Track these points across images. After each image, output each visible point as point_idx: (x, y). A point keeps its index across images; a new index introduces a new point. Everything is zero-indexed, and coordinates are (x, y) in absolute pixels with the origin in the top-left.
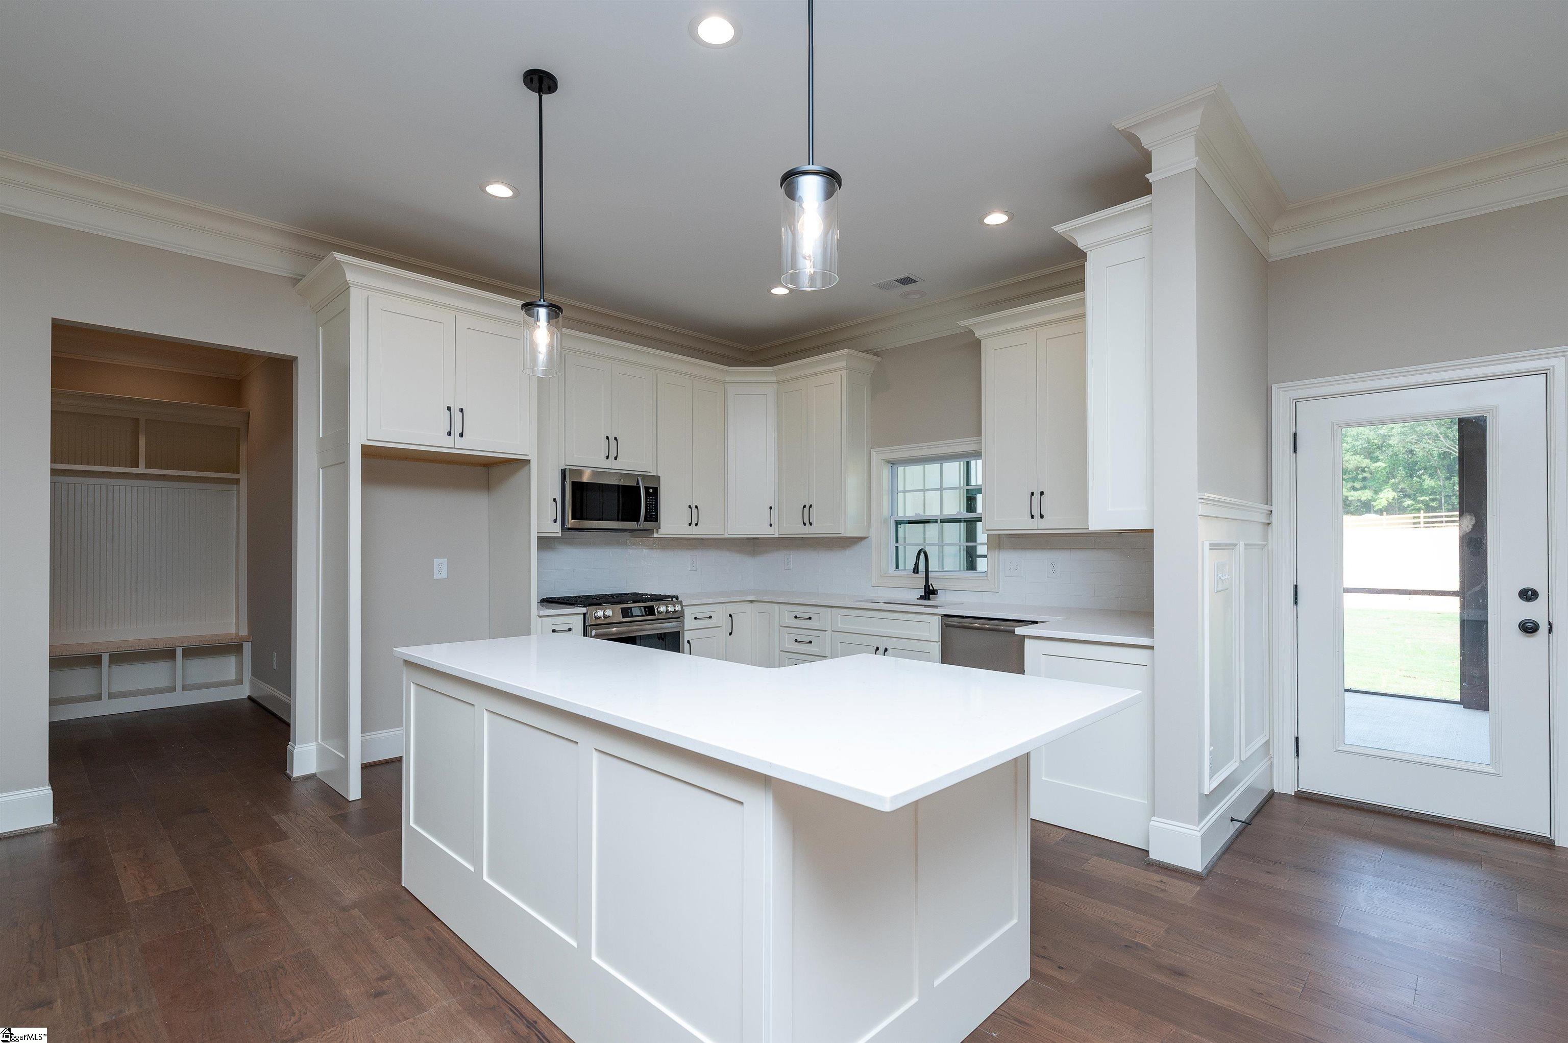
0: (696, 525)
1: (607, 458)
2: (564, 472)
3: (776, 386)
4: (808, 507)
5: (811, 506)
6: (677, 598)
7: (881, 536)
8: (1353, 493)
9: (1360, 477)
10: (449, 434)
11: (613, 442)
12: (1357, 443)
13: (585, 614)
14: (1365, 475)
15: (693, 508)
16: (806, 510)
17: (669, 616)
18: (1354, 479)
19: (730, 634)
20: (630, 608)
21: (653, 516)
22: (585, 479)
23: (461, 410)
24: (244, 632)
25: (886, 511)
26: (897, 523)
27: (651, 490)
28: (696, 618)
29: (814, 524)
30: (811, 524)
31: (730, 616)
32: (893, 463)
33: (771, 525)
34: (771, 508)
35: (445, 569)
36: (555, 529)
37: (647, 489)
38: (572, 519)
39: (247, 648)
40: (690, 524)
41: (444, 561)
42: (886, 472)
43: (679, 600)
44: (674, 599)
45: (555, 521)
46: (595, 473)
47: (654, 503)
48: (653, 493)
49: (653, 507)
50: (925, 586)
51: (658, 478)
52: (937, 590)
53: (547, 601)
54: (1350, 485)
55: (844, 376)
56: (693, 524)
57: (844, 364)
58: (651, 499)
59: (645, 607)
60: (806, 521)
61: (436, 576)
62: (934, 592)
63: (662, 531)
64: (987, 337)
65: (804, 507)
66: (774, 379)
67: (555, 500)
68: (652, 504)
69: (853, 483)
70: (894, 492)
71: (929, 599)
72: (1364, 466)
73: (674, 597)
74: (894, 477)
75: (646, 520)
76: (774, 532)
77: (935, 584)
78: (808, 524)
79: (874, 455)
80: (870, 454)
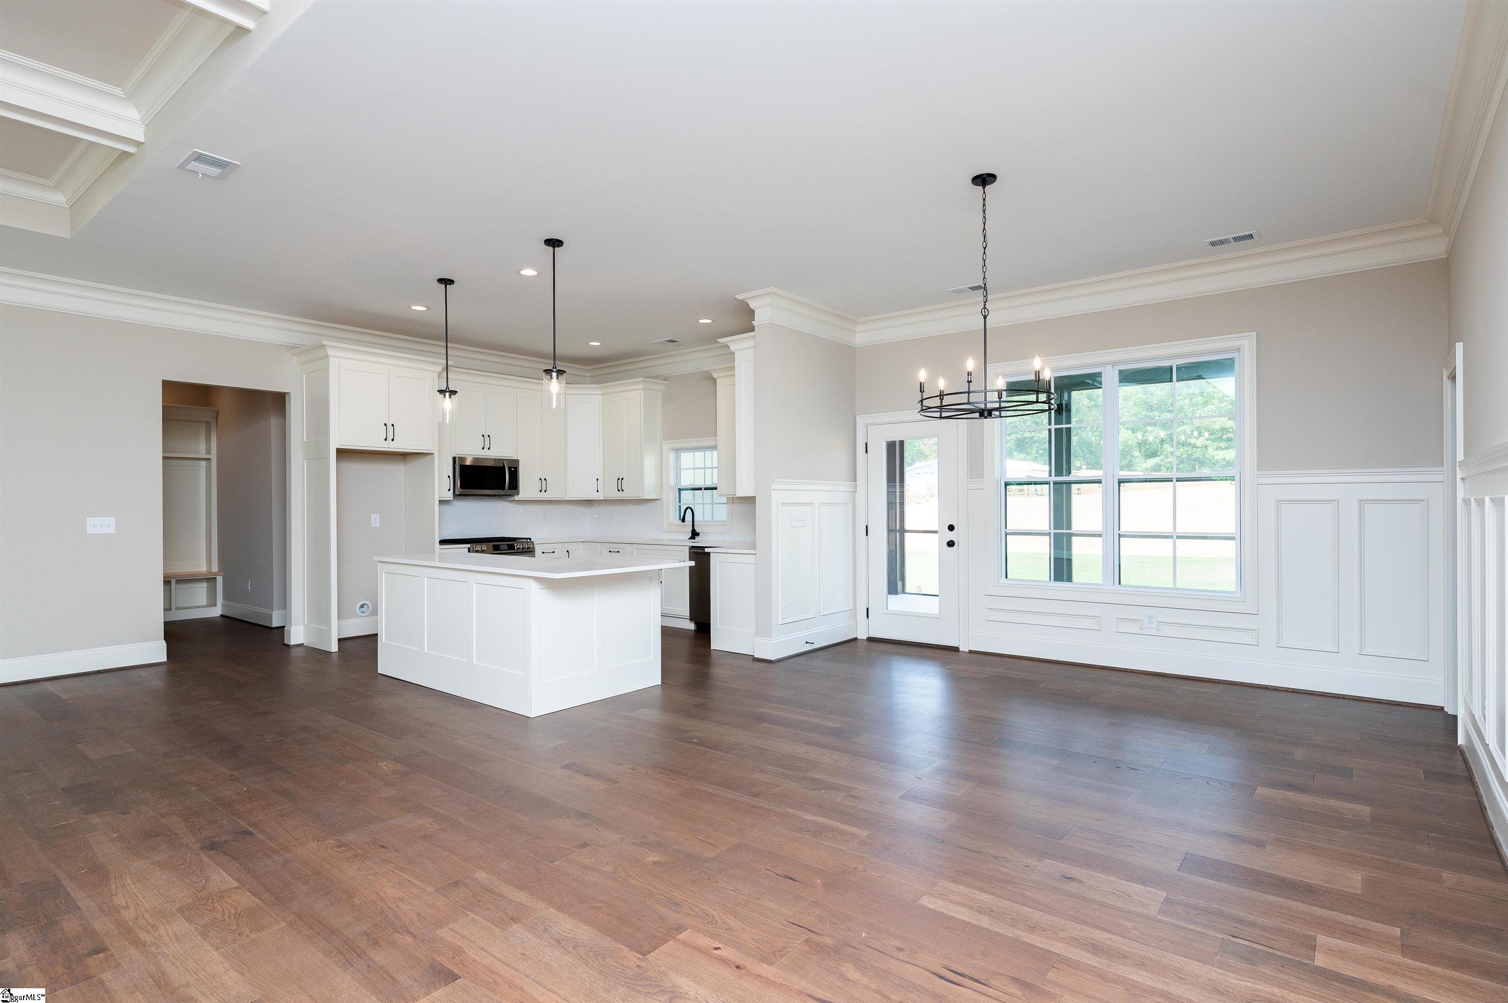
0: (545, 491)
1: (483, 448)
2: (454, 459)
3: (601, 396)
4: (621, 479)
5: (622, 479)
6: (530, 539)
7: (670, 498)
8: (1218, 452)
9: (1224, 437)
10: (386, 440)
11: (487, 438)
12: (1223, 405)
13: (469, 548)
14: (1229, 435)
15: (543, 480)
16: (620, 481)
17: (525, 550)
18: (1220, 439)
20: (499, 545)
21: (514, 485)
22: (468, 463)
23: (393, 425)
24: (215, 569)
25: (672, 482)
26: (680, 490)
27: (513, 469)
28: (543, 553)
29: (625, 491)
30: (623, 490)
31: (568, 551)
32: (677, 450)
33: (598, 491)
34: (597, 480)
35: (378, 521)
36: (449, 495)
37: (510, 468)
38: (460, 488)
39: (220, 580)
40: (541, 491)
41: (378, 516)
42: (672, 456)
43: (532, 540)
44: (528, 540)
45: (449, 490)
46: (476, 459)
47: (515, 477)
48: (514, 473)
49: (514, 480)
50: (692, 531)
51: (517, 461)
52: (699, 533)
53: (443, 542)
54: (1216, 444)
55: (642, 394)
56: (543, 491)
57: (641, 386)
58: (513, 475)
59: (508, 545)
60: (620, 489)
61: (373, 525)
62: (698, 534)
63: (519, 496)
64: (720, 377)
65: (619, 479)
66: (599, 392)
67: (449, 477)
69: (650, 462)
70: (678, 469)
71: (695, 539)
72: (1228, 426)
73: (528, 539)
74: (678, 459)
75: (509, 488)
76: (600, 496)
77: (697, 530)
78: (621, 490)
79: (664, 445)
80: (662, 444)
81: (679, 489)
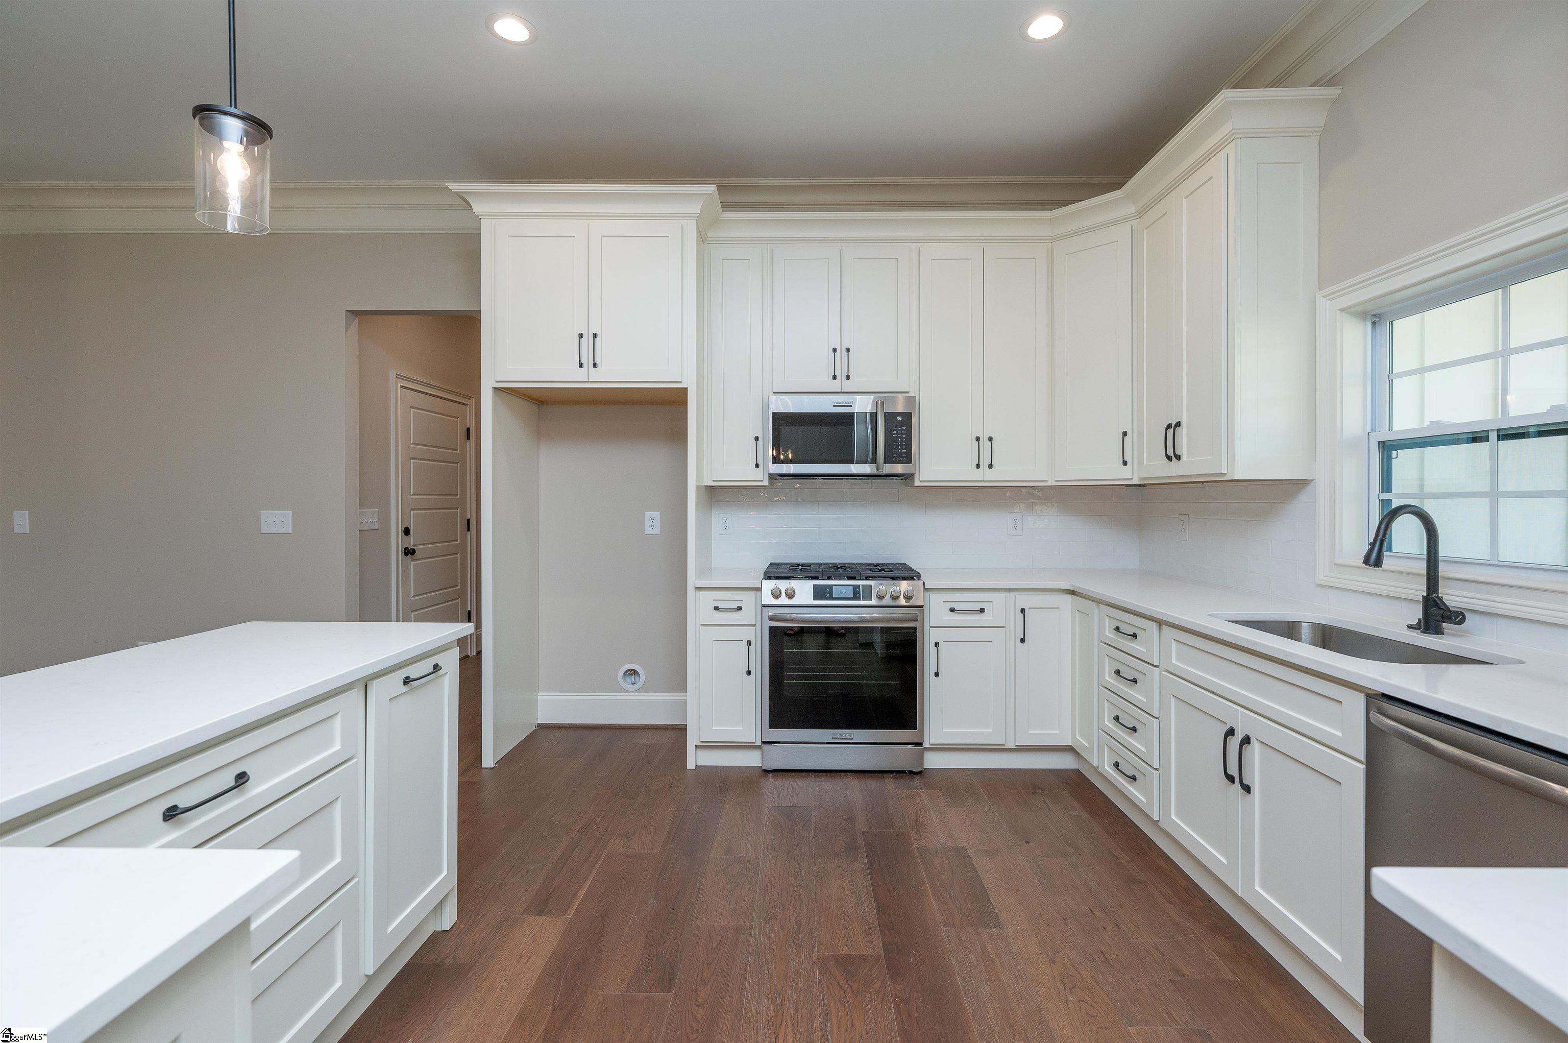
0: (988, 468)
1: (835, 377)
4: (1175, 424)
5: (1180, 423)
6: (918, 576)
7: (1346, 477)
11: (843, 355)
15: (984, 440)
16: (1170, 432)
19: (1023, 641)
20: (831, 587)
21: (903, 455)
23: (595, 336)
25: (1353, 421)
26: (1387, 448)
27: (900, 418)
28: (952, 610)
29: (1184, 458)
30: (1180, 456)
31: (1023, 611)
33: (1125, 464)
34: (1125, 434)
36: (758, 476)
37: (890, 416)
40: (975, 466)
41: (657, 515)
42: (1352, 335)
43: (922, 579)
44: (913, 577)
45: (758, 466)
47: (904, 436)
48: (904, 424)
49: (902, 442)
50: (1427, 596)
52: (1455, 611)
56: (982, 465)
58: (899, 430)
59: (856, 587)
60: (1171, 453)
61: (648, 531)
62: (1449, 615)
65: (1166, 423)
67: (757, 438)
68: (902, 438)
70: (1380, 378)
71: (1437, 628)
75: (888, 461)
76: (1131, 476)
78: (1174, 458)
79: (1324, 305)
80: (1314, 302)
81: (1383, 445)
